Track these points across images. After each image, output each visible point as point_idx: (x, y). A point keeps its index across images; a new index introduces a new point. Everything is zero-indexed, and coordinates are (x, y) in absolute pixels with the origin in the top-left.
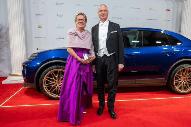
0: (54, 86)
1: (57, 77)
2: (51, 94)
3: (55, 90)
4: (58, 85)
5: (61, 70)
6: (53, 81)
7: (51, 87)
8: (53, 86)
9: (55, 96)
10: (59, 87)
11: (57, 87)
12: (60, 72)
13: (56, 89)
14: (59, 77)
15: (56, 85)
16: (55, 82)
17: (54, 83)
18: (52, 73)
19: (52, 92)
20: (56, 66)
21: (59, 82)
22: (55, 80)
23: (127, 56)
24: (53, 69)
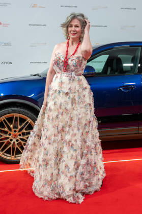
0: (8, 141)
1: (12, 126)
2: (3, 154)
3: (10, 148)
4: (14, 140)
5: (18, 115)
6: (6, 133)
7: (4, 143)
8: (6, 141)
9: (10, 158)
10: (16, 143)
11: (12, 142)
12: (16, 118)
13: (11, 146)
14: (15, 127)
15: (11, 140)
16: (10, 135)
17: (8, 136)
18: (4, 120)
19: (5, 152)
20: (10, 109)
21: (15, 135)
22: (9, 132)
23: (123, 89)
24: (5, 114)
